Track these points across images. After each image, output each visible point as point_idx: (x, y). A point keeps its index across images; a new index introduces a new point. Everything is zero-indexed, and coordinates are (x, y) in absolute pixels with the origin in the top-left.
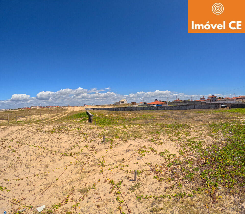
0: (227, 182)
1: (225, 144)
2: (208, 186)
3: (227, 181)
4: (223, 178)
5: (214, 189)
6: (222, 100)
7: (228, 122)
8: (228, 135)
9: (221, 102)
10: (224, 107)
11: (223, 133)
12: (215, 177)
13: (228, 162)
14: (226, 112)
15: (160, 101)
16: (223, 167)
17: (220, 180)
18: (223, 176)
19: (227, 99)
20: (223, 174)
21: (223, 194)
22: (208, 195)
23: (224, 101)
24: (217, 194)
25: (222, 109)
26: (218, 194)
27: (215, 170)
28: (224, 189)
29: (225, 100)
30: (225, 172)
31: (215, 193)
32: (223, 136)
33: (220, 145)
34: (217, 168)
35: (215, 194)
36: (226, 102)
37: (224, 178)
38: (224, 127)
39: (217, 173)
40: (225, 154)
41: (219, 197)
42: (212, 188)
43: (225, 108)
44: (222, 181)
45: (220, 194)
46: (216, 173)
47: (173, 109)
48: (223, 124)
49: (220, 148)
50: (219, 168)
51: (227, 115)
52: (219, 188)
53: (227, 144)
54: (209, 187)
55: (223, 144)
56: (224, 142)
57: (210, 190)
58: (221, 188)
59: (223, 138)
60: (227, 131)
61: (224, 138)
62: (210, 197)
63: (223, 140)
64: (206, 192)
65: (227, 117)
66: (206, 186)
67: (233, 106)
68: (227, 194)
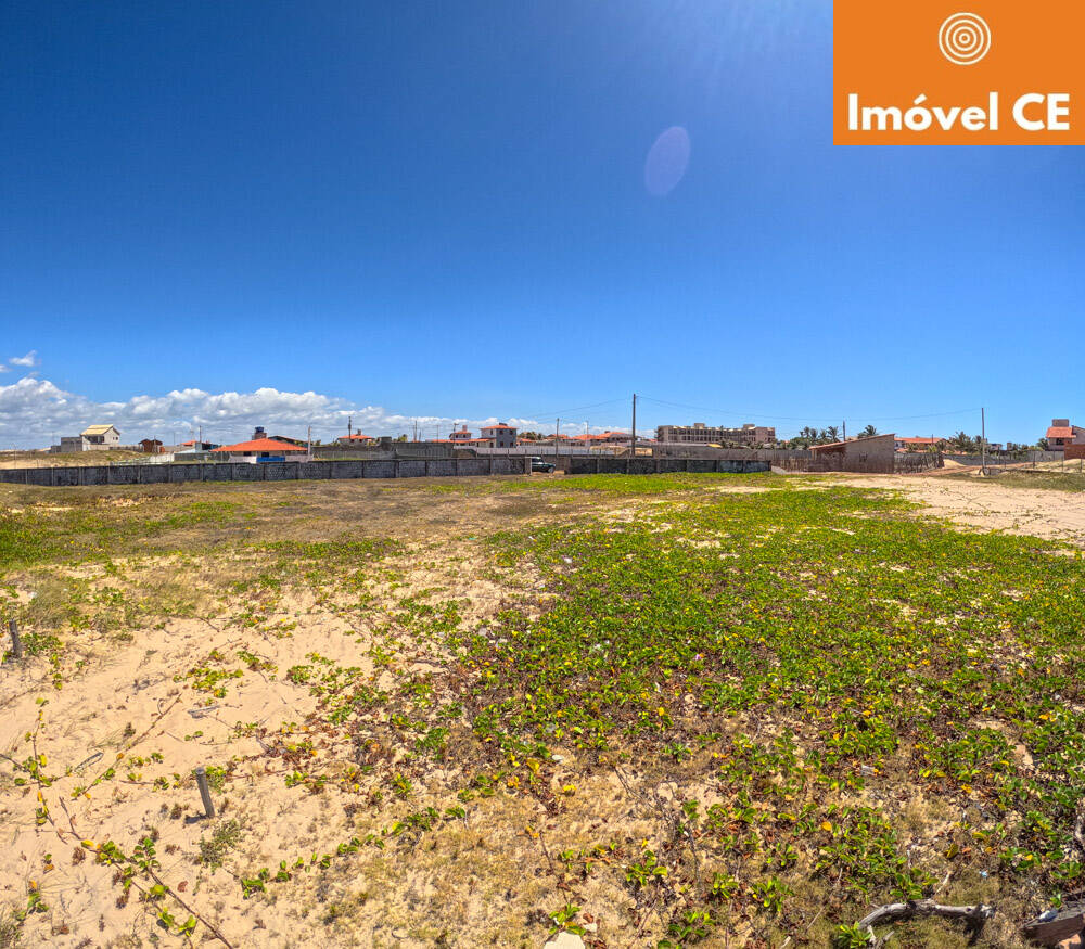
0: (579, 734)
1: (548, 602)
2: (511, 762)
3: (577, 729)
4: (560, 720)
5: (537, 765)
6: (537, 444)
7: (559, 525)
8: (558, 569)
9: (532, 449)
10: (545, 470)
11: (540, 565)
12: (530, 725)
13: (566, 663)
14: (552, 489)
15: (279, 439)
16: (550, 684)
17: (551, 731)
18: (559, 713)
19: (556, 440)
20: (559, 707)
21: (578, 776)
22: (522, 794)
23: (545, 448)
24: (554, 781)
25: (535, 478)
26: (559, 780)
27: (526, 701)
28: (574, 758)
29: (551, 444)
30: (561, 699)
31: (546, 779)
32: (541, 576)
33: (532, 607)
34: (532, 692)
35: (546, 784)
36: (551, 450)
37: (565, 722)
38: (544, 542)
39: (534, 708)
40: (552, 638)
41: (566, 788)
42: (528, 767)
43: (547, 471)
44: (559, 733)
45: (566, 779)
46: (529, 709)
47: (333, 474)
48: (540, 530)
49: (532, 618)
50: (539, 689)
51: (555, 499)
52: (556, 757)
53: (555, 603)
54: (517, 764)
55: (540, 606)
56: (546, 596)
57: (525, 773)
58: (563, 757)
59: (542, 584)
60: (555, 557)
61: (543, 581)
62: (531, 798)
63: (541, 591)
64: (511, 783)
65: (555, 506)
66: (504, 762)
67: (581, 466)
68: (589, 772)
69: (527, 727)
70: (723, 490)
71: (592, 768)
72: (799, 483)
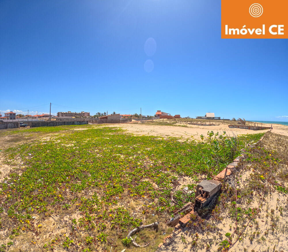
0: (38, 208)
1: (24, 169)
2: (21, 222)
3: (37, 207)
4: (32, 206)
5: (29, 221)
6: (23, 118)
7: (27, 143)
8: (27, 158)
9: (20, 120)
10: (24, 126)
11: (22, 157)
12: (24, 209)
13: (31, 187)
14: (25, 132)
16: (27, 195)
17: (30, 209)
18: (31, 203)
19: (28, 116)
20: (31, 201)
21: (41, 221)
22: (27, 232)
24: (35, 225)
25: (21, 129)
26: (36, 224)
27: (21, 202)
28: (39, 216)
29: (26, 118)
30: (31, 199)
31: (32, 225)
32: (22, 161)
33: (20, 171)
34: (22, 198)
35: (33, 226)
36: (26, 120)
37: (33, 206)
38: (23, 149)
39: (24, 203)
40: (26, 180)
41: (39, 226)
42: (27, 223)
43: (25, 127)
44: (33, 210)
45: (38, 223)
46: (23, 204)
48: (22, 146)
49: (20, 175)
50: (24, 197)
51: (27, 135)
52: (33, 217)
53: (27, 169)
54: (23, 223)
55: (22, 170)
56: (24, 167)
57: (26, 225)
58: (35, 217)
59: (22, 163)
60: (26, 154)
61: (23, 162)
62: (30, 232)
63: (22, 165)
64: (23, 229)
65: (26, 138)
66: (19, 223)
67: (35, 125)
68: (44, 219)
69: (23, 210)
70: (75, 130)
71: (44, 218)
72: (96, 127)
